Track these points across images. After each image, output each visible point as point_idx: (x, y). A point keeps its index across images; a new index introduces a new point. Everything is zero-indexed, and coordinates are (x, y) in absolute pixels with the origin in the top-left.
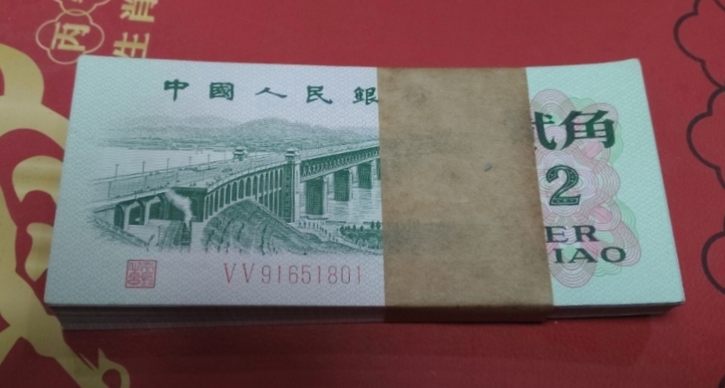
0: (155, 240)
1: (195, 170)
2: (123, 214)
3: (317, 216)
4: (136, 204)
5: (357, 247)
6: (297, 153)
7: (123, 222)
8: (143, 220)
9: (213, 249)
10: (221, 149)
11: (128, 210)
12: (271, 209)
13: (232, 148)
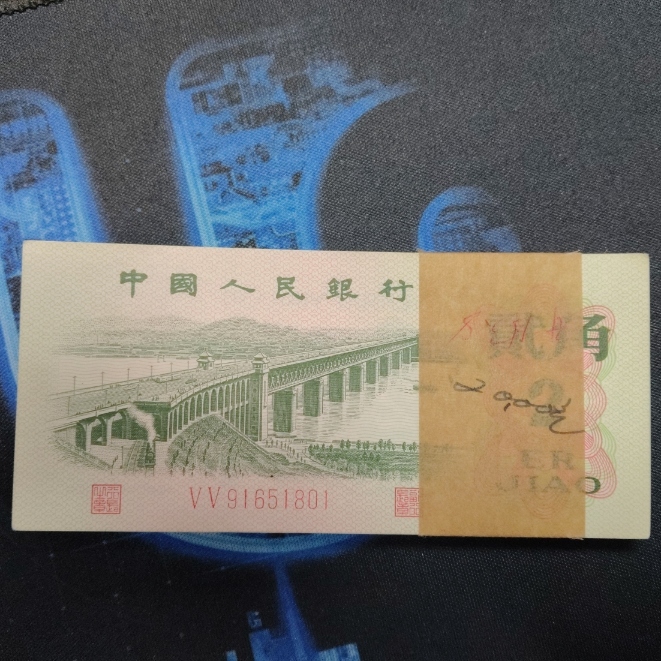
0: (119, 463)
1: (157, 381)
2: (84, 433)
3: (285, 434)
4: (97, 422)
5: (325, 469)
6: (265, 360)
7: (84, 442)
8: (105, 440)
9: (178, 472)
10: (184, 355)
11: (89, 429)
12: (237, 426)
13: (196, 355)
